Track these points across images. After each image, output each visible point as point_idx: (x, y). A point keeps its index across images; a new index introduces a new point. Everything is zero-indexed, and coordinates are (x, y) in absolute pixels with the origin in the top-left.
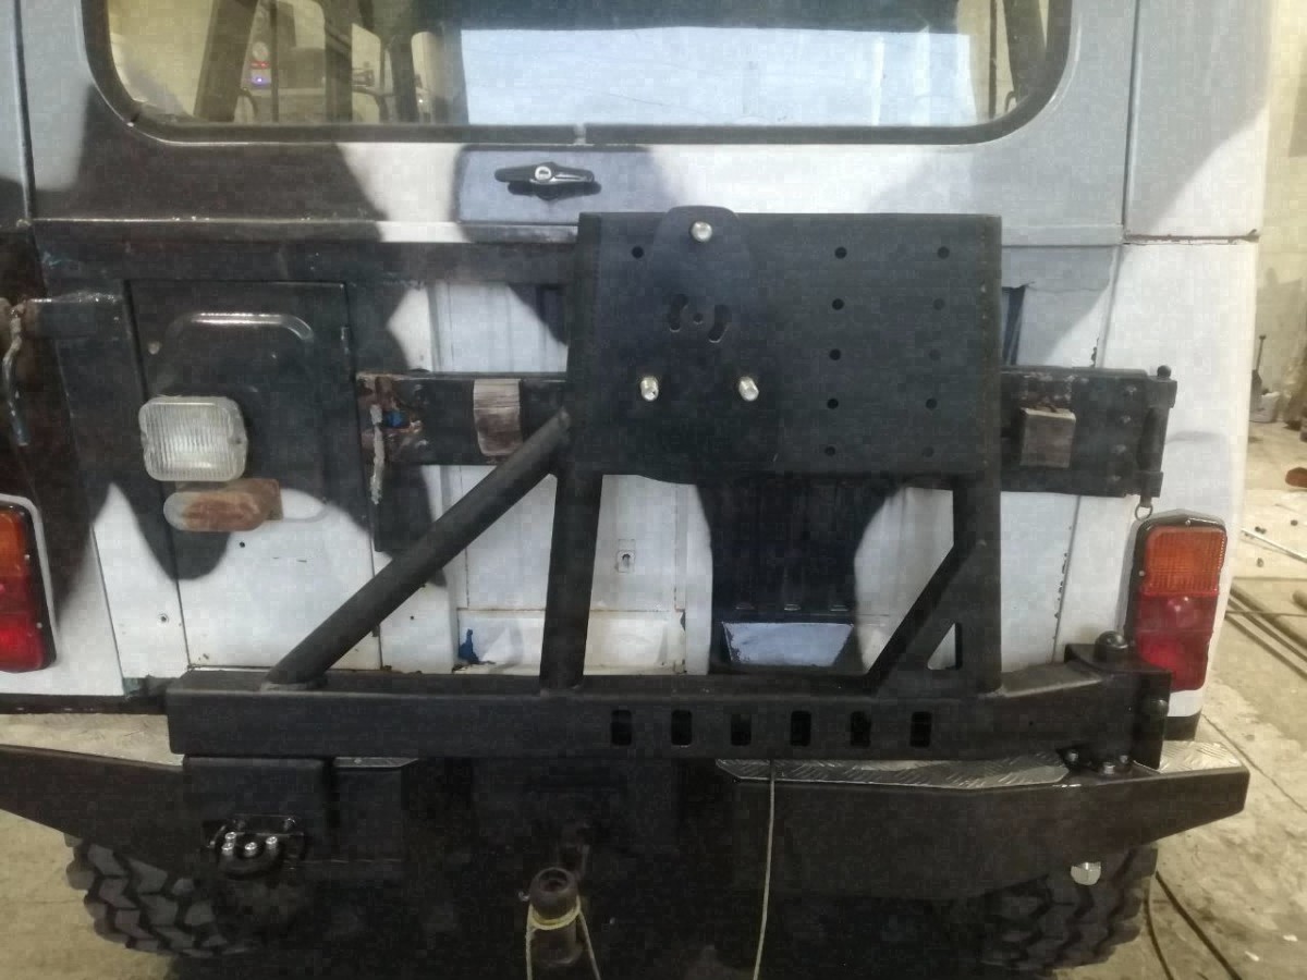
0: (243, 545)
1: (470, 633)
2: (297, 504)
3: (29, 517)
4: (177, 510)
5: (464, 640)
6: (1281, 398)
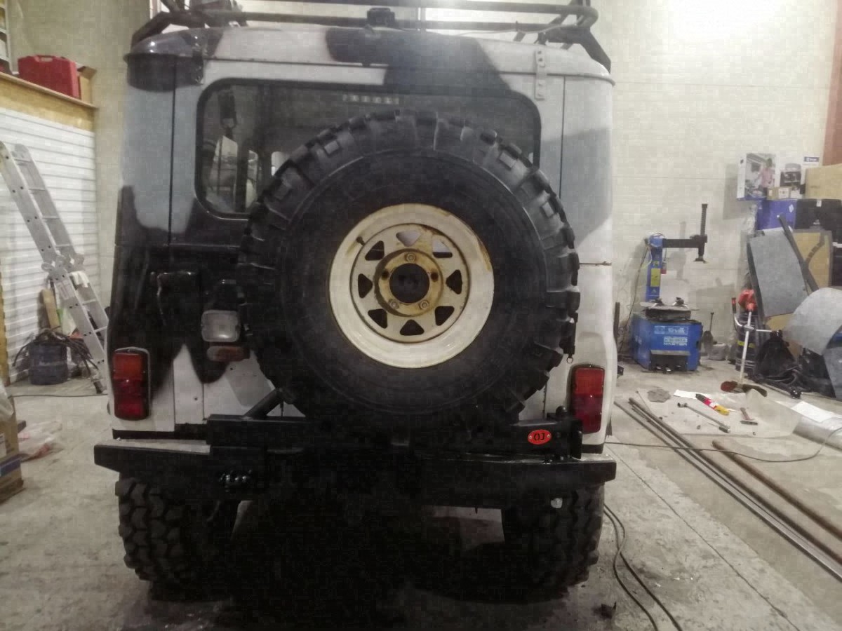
0: (232, 369)
3: (146, 356)
4: (212, 353)
6: (727, 346)
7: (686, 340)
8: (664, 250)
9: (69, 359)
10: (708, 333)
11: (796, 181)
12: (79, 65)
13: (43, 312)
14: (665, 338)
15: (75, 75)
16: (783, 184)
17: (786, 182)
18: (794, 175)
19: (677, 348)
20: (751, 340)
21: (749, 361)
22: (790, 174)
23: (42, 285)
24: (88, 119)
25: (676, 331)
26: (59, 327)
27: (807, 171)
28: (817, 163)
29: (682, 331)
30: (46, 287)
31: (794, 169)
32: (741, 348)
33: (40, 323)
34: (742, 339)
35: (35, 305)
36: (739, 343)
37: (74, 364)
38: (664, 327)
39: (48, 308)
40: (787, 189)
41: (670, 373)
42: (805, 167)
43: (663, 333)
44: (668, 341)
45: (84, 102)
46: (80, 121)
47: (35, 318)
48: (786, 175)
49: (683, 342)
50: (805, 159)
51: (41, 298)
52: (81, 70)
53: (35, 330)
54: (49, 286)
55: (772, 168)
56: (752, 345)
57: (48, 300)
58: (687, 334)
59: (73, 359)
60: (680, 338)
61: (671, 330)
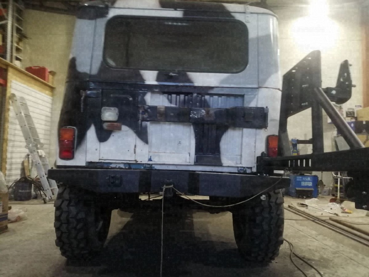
0: (113, 136)
1: (151, 156)
2: (124, 128)
3: (75, 130)
4: (105, 126)
5: (149, 158)
6: (330, 189)
7: (311, 183)
8: (298, 145)
9: (32, 191)
10: (321, 181)
11: (353, 115)
12: (49, 70)
13: (23, 170)
14: (302, 182)
15: (47, 74)
16: (347, 116)
17: (348, 116)
18: (352, 113)
19: (308, 187)
20: (341, 183)
21: (342, 193)
22: (350, 112)
23: (24, 158)
24: (51, 92)
25: (306, 179)
26: (30, 175)
27: (357, 111)
28: (361, 108)
29: (309, 179)
30: (26, 159)
31: (351, 110)
32: (337, 187)
33: (21, 175)
34: (337, 183)
35: (20, 166)
36: (335, 185)
37: (34, 193)
38: (301, 177)
39: (26, 168)
40: (349, 118)
41: (306, 199)
42: (356, 109)
43: (301, 180)
44: (303, 184)
45: (50, 84)
46: (47, 92)
47: (19, 172)
48: (348, 113)
49: (310, 184)
50: (356, 106)
51: (23, 164)
52: (50, 72)
53: (19, 177)
54: (27, 159)
55: (342, 110)
56: (341, 186)
57: (26, 164)
58: (312, 180)
59: (34, 190)
60: (309, 182)
61: (304, 179)
